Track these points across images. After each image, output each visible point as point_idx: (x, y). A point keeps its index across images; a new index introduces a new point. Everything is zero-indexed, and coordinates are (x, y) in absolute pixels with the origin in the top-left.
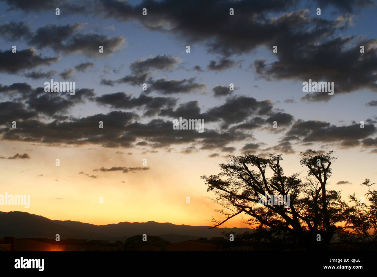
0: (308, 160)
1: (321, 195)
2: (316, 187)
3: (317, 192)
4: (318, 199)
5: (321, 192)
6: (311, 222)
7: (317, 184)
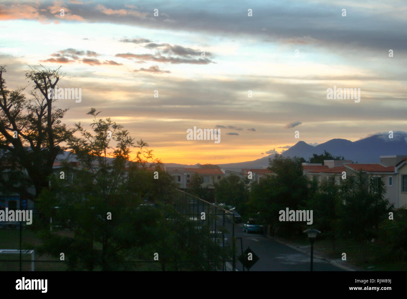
0: (35, 74)
1: (46, 112)
2: (41, 103)
3: (42, 109)
4: (43, 117)
5: (46, 109)
6: (34, 141)
7: (43, 100)
